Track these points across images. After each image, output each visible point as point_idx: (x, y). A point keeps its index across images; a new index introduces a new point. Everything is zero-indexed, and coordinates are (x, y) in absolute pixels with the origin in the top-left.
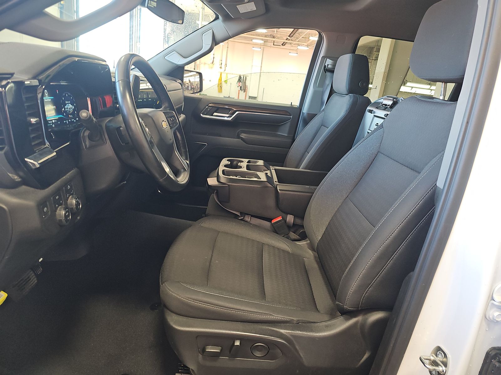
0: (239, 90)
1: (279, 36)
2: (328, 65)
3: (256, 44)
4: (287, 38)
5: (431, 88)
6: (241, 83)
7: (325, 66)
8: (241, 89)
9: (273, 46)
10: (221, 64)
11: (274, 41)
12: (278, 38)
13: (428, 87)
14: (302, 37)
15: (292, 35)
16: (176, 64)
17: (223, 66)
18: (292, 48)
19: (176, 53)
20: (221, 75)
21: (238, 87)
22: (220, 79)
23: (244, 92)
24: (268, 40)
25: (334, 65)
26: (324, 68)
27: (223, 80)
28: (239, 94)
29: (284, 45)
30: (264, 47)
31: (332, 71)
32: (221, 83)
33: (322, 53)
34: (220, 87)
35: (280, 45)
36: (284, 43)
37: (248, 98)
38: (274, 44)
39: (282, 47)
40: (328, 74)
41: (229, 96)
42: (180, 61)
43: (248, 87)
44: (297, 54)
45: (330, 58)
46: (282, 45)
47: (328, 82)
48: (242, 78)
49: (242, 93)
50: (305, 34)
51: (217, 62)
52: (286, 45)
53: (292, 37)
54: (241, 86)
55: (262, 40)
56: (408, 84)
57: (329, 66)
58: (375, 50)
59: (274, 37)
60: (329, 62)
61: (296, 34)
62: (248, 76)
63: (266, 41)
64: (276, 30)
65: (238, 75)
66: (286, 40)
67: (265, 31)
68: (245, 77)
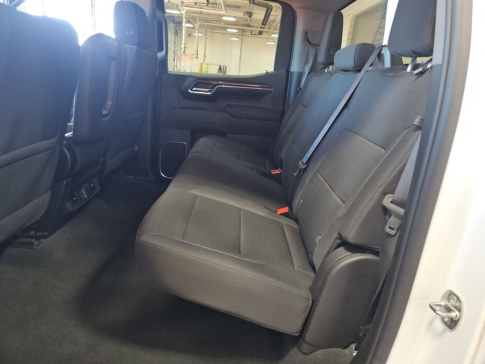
1: (253, 24)
6: (221, 73)
9: (251, 35)
10: (197, 54)
11: (252, 31)
12: (254, 27)
15: (265, 23)
18: (267, 37)
20: (201, 65)
24: (245, 29)
29: (261, 34)
30: (242, 37)
35: (257, 35)
36: (261, 32)
38: (251, 33)
39: (259, 36)
44: (274, 42)
46: (259, 34)
48: (222, 68)
53: (265, 26)
55: (236, 29)
61: (268, 22)
62: (228, 66)
63: (243, 31)
64: (249, 19)
65: (218, 65)
66: (261, 28)
67: (234, 19)
68: (225, 67)
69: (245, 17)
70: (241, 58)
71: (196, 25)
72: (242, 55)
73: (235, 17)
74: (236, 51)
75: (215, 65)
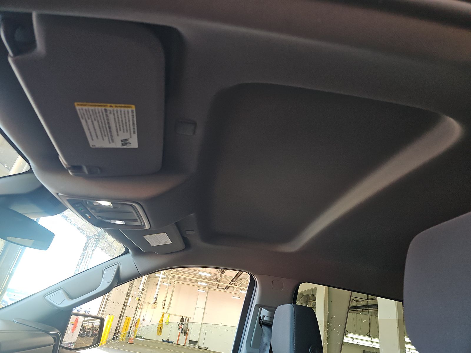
0: (180, 333)
1: (223, 280)
2: (264, 316)
3: (201, 286)
4: (230, 283)
5: (372, 340)
6: (182, 325)
7: (260, 317)
8: (182, 332)
9: (217, 289)
10: (165, 304)
11: (218, 285)
12: (222, 282)
13: (369, 339)
14: (243, 282)
15: (235, 280)
16: (57, 307)
17: (166, 307)
18: (234, 292)
19: (63, 292)
20: (163, 315)
21: (179, 329)
22: (161, 321)
23: (185, 336)
24: (212, 283)
25: (272, 317)
26: (260, 320)
27: (165, 321)
28: (179, 336)
29: (228, 289)
30: (208, 290)
31: (269, 325)
32: (162, 324)
33: (256, 300)
34: (160, 329)
35: (223, 289)
36: (228, 287)
37: (188, 342)
38: (218, 288)
39: (225, 290)
40: (265, 328)
41: (168, 340)
42: (63, 303)
43: (190, 330)
44: (240, 297)
45: (266, 308)
46: (226, 288)
47: (265, 340)
48: (184, 320)
49: (182, 336)
50: (246, 280)
51: (160, 301)
52: (229, 289)
53: (234, 282)
54: (182, 328)
55: (207, 283)
56: (349, 335)
57: (266, 319)
58: (311, 298)
59: (218, 281)
60: (264, 312)
61: (238, 279)
62: (191, 318)
63: (210, 284)
64: (220, 275)
65: (181, 316)
66: (229, 284)
67: (209, 275)
68: (187, 319)
69: (218, 273)
70: (206, 310)
71: (168, 277)
72: (206, 307)
73: (210, 273)
74: (201, 303)
75: (177, 315)
